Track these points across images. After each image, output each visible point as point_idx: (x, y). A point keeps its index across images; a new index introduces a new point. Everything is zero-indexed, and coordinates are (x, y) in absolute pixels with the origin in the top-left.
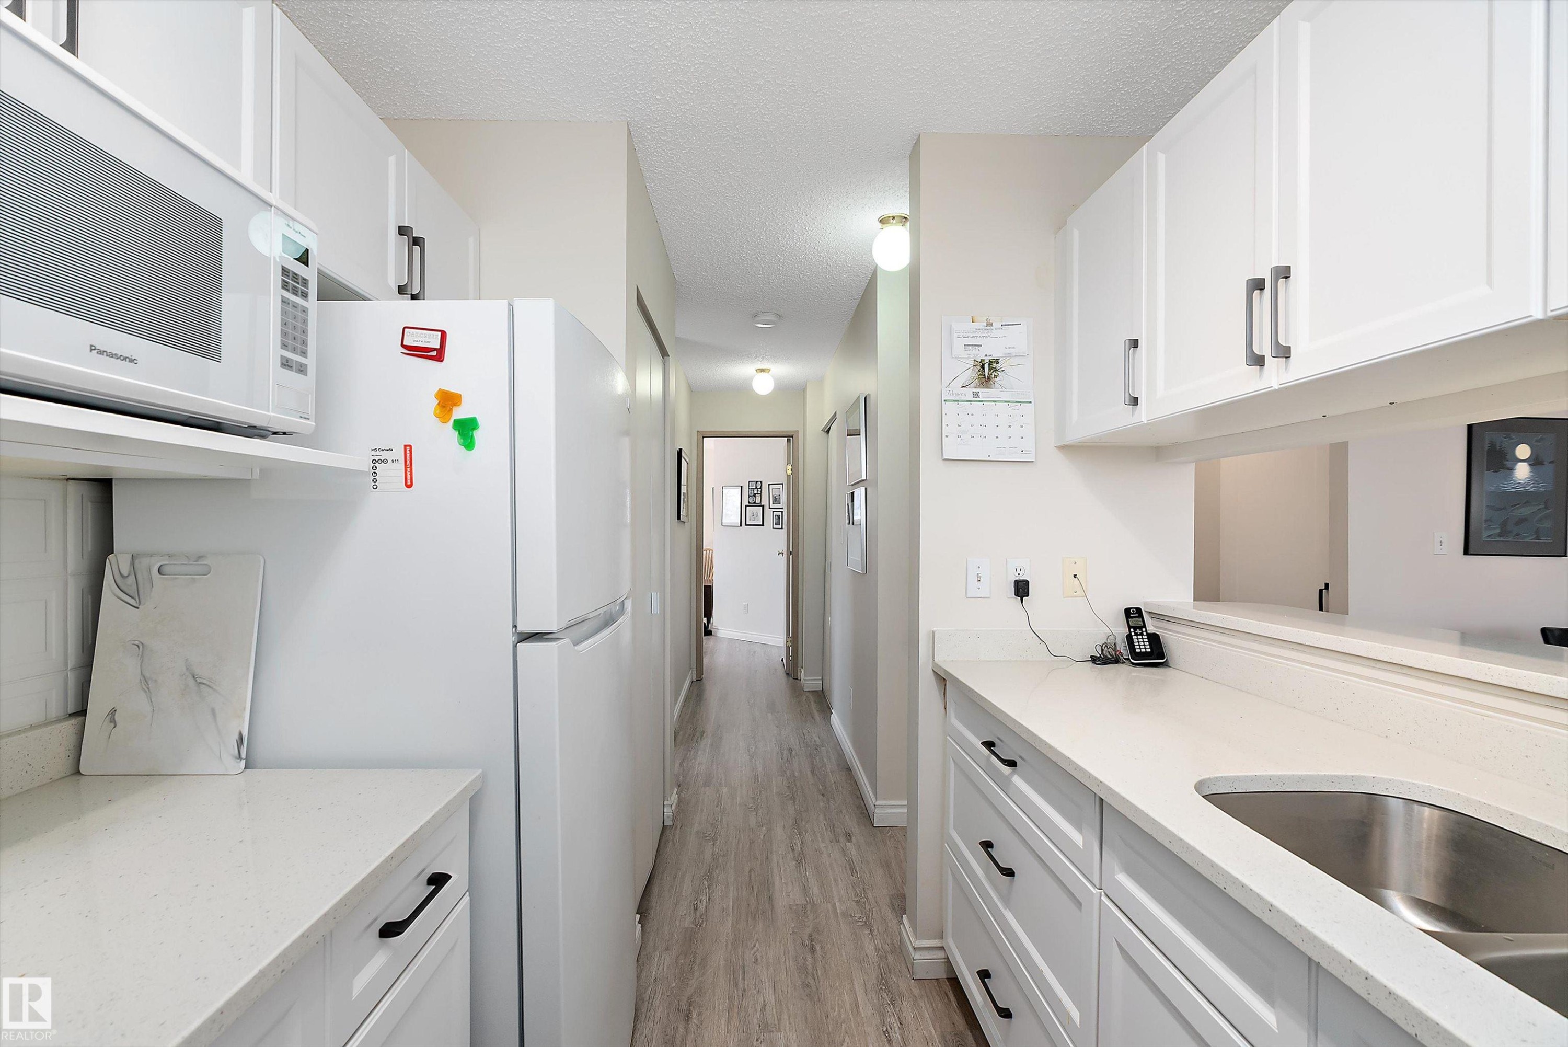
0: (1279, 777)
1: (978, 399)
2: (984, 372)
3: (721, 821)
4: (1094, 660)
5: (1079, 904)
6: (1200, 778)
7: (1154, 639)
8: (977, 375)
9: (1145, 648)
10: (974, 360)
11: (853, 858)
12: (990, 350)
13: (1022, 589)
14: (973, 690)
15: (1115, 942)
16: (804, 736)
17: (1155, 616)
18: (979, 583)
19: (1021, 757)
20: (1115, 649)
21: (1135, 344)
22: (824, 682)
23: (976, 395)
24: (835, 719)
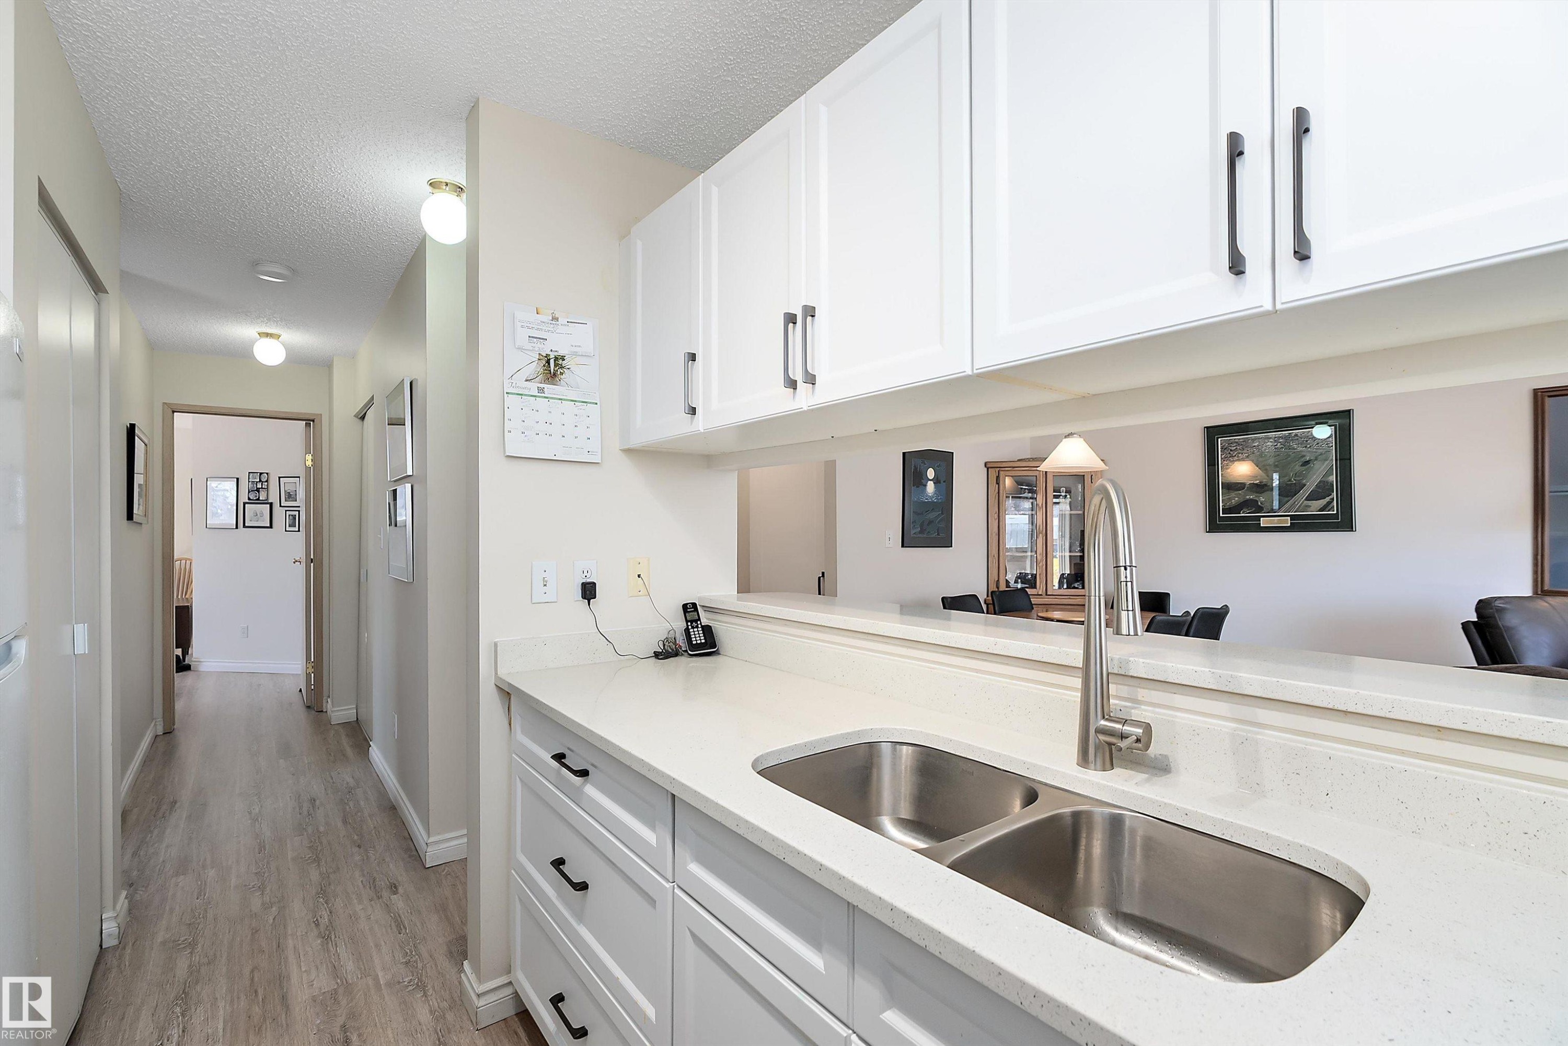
0: (811, 742)
1: (543, 395)
2: (550, 367)
3: (205, 917)
4: (657, 655)
5: (652, 902)
6: (755, 757)
7: (707, 630)
8: (542, 370)
9: (700, 640)
10: (539, 354)
11: (401, 912)
12: (557, 344)
13: (589, 591)
14: (541, 702)
15: (688, 930)
16: (332, 779)
17: (708, 609)
18: (545, 587)
19: (593, 765)
20: (675, 643)
21: (693, 357)
22: (359, 710)
23: (541, 390)
24: (376, 753)
